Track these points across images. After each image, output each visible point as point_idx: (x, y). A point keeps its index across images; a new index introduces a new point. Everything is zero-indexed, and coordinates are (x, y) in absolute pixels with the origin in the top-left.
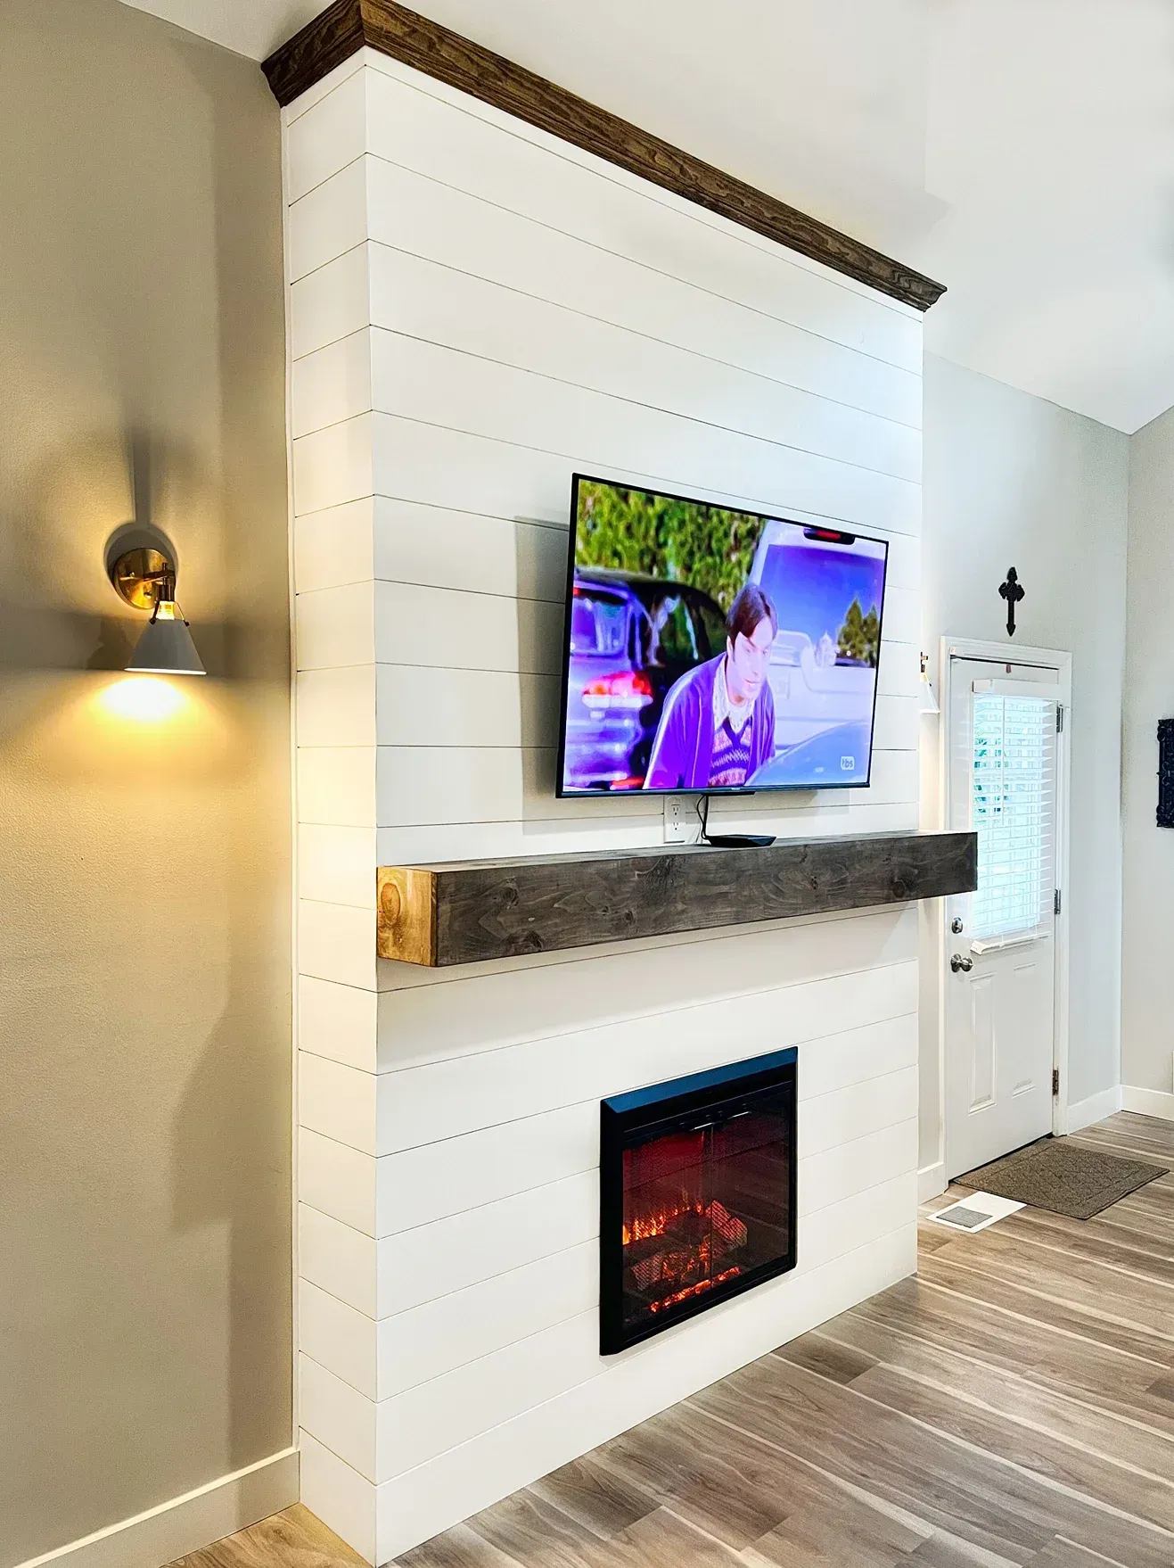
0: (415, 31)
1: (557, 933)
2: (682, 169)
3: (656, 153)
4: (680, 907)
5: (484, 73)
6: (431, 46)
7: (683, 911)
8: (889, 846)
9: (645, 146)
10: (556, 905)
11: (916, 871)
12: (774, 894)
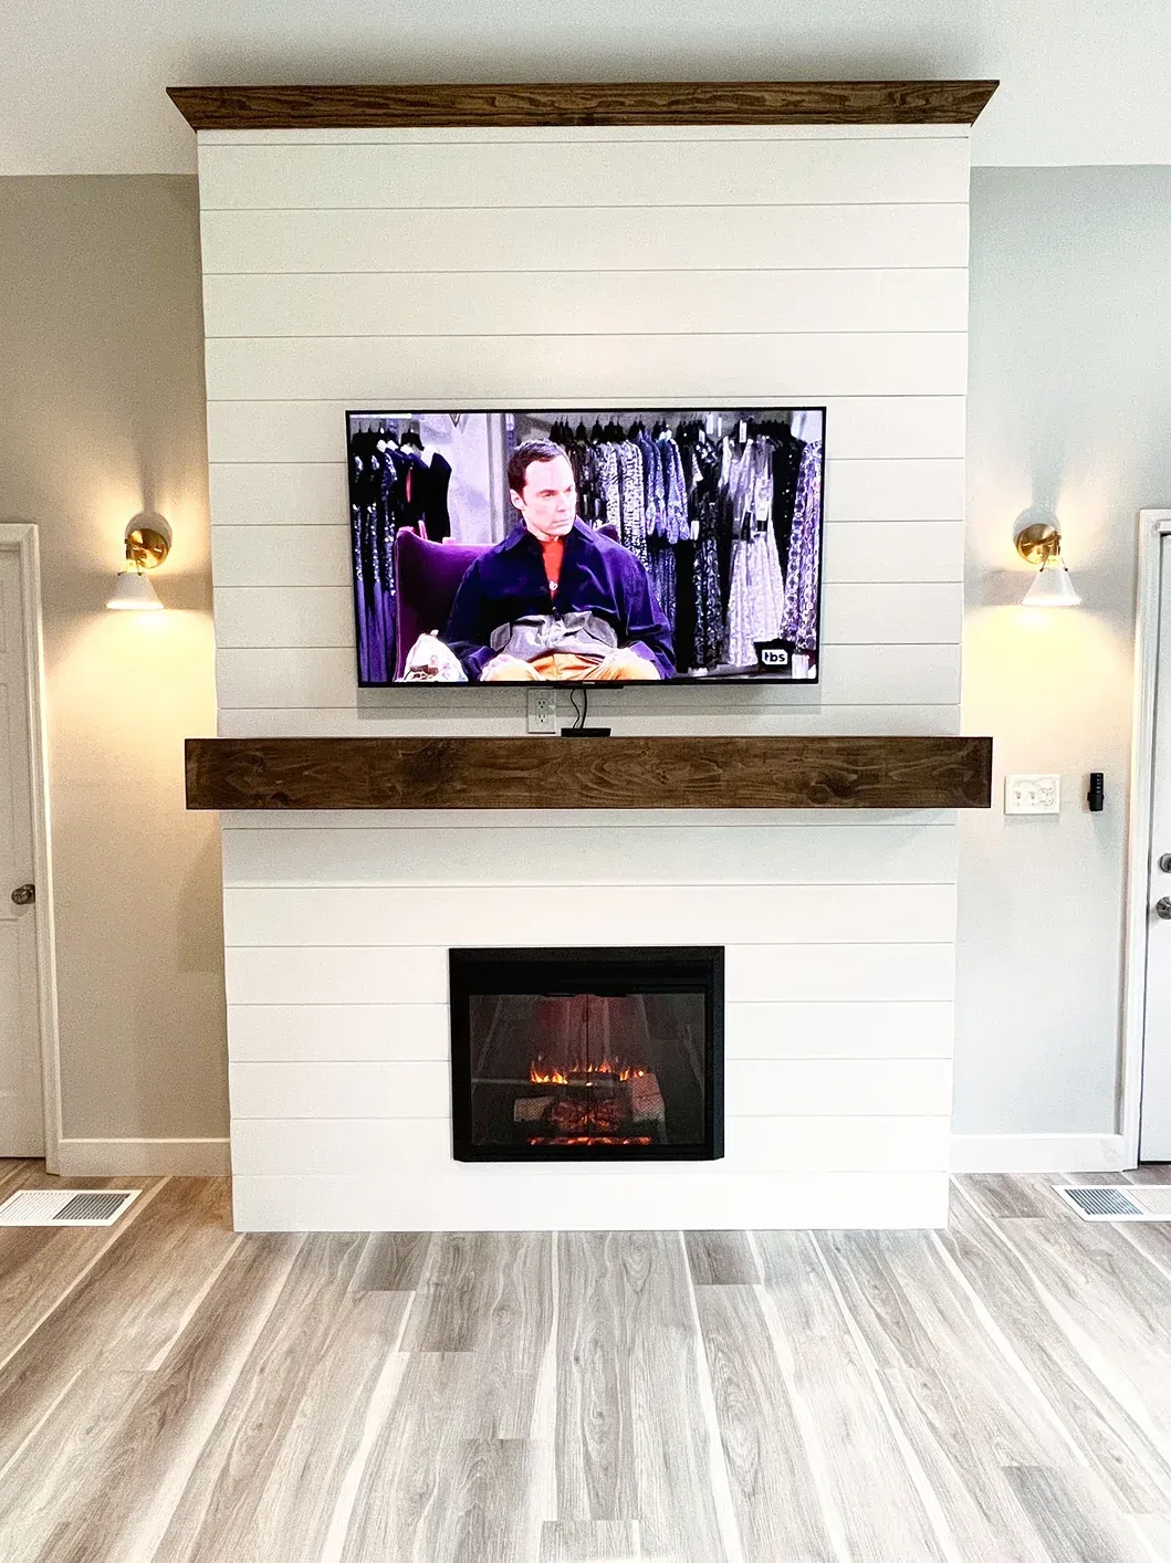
0: (224, 101)
1: (307, 796)
2: (531, 101)
3: (495, 98)
4: (458, 786)
5: (294, 105)
6: (243, 106)
7: (463, 791)
8: (800, 745)
9: (480, 98)
10: (306, 773)
11: (855, 777)
12: (596, 783)
